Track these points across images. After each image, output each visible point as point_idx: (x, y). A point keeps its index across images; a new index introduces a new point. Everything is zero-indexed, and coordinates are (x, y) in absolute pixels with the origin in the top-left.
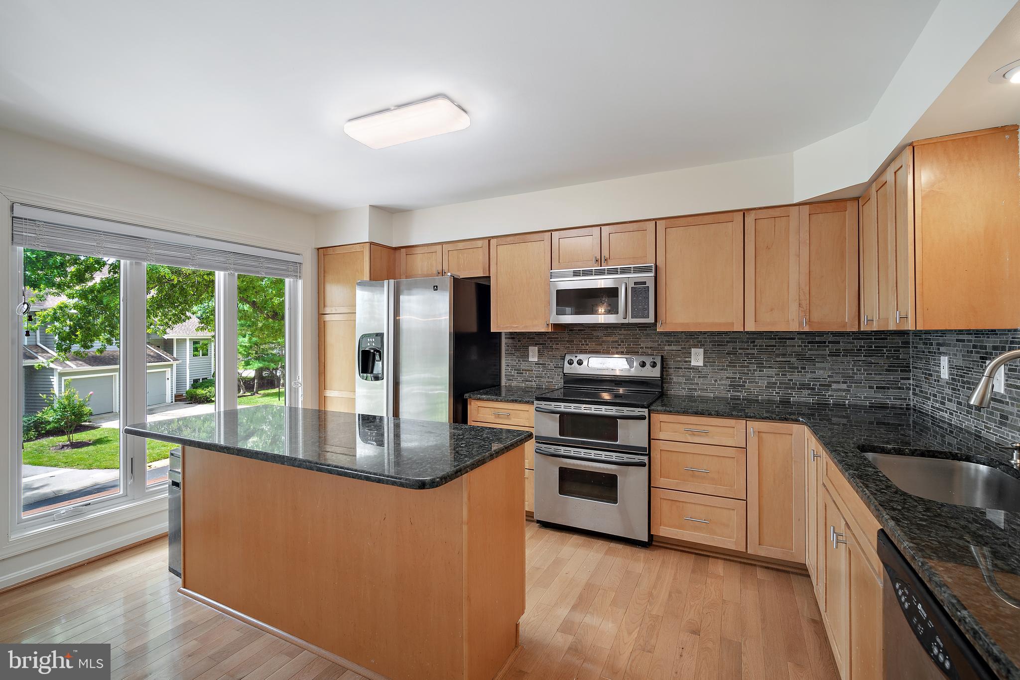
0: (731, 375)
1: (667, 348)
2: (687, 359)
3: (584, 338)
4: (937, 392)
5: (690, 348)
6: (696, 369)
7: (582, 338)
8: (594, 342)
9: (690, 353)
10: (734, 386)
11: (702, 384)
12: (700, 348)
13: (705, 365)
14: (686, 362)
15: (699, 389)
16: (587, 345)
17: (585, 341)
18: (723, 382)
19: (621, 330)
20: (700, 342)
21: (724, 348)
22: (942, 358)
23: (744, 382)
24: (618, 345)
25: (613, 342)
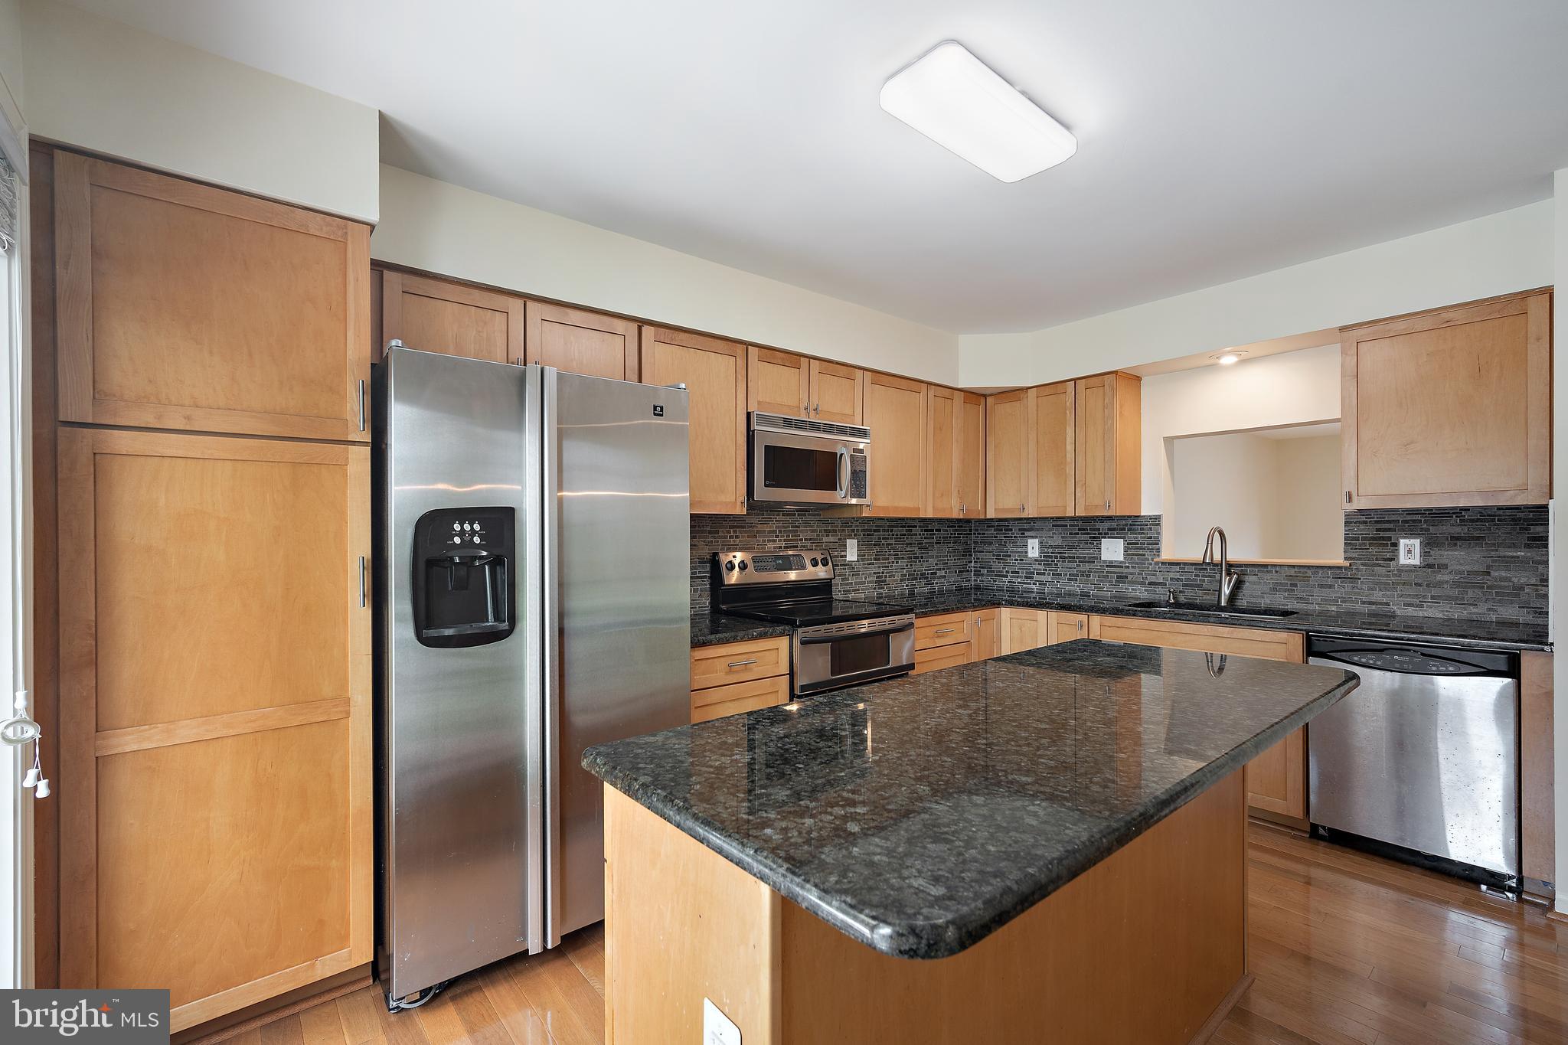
0: (876, 570)
1: (825, 539)
2: (843, 553)
3: (734, 527)
4: (1018, 569)
5: (845, 539)
6: (849, 564)
7: (731, 527)
8: (746, 532)
9: (846, 545)
10: (880, 582)
11: (856, 583)
12: (854, 538)
13: (858, 561)
14: (842, 557)
15: (853, 590)
16: (737, 537)
17: (735, 532)
18: (871, 579)
19: (778, 515)
20: (853, 531)
21: (871, 538)
22: (1030, 541)
23: (886, 577)
24: (777, 537)
25: (770, 532)
